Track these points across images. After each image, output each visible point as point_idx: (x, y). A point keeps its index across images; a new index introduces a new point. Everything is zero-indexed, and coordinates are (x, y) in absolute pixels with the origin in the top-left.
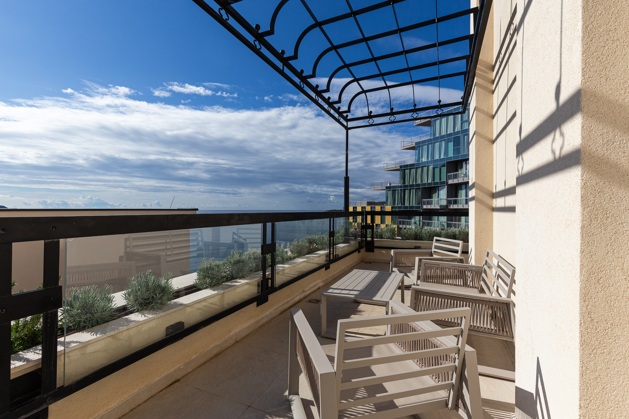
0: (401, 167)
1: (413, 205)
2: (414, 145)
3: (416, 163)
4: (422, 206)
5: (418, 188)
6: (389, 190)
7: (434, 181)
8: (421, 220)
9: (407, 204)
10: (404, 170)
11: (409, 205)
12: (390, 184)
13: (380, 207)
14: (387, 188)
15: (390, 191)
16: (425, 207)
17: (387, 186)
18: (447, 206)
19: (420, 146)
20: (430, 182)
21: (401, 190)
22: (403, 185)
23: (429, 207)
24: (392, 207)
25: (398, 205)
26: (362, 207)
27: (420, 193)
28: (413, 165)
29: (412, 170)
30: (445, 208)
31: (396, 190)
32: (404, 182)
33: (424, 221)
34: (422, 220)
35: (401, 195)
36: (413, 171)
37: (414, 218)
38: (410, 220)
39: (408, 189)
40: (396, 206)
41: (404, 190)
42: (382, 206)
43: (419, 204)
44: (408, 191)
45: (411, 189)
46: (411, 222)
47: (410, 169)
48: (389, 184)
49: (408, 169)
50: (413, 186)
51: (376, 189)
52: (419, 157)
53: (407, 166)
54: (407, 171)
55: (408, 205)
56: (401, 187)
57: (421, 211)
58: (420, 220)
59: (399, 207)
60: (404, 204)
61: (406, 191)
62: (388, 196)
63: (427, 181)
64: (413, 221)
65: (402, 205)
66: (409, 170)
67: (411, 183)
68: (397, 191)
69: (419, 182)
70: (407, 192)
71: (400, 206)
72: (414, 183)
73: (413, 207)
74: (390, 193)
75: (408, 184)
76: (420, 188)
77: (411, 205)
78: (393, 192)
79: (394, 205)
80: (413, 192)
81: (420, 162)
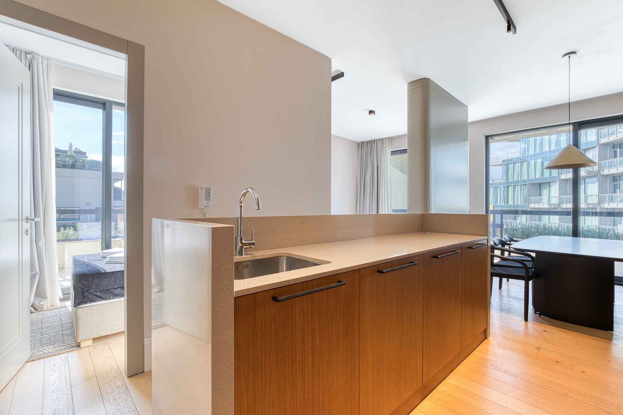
0: (504, 161)
1: (518, 204)
3: (521, 156)
4: (529, 204)
5: (524, 185)
7: (542, 176)
9: (511, 203)
10: (508, 164)
12: (492, 181)
16: (532, 206)
18: (559, 205)
20: (538, 177)
21: (504, 187)
22: (506, 181)
23: (537, 206)
24: (493, 206)
25: (500, 203)
27: (525, 191)
28: (517, 159)
29: (517, 164)
30: (557, 207)
31: (498, 187)
32: (507, 178)
33: (531, 221)
34: (529, 221)
35: (503, 192)
36: (518, 165)
37: (519, 218)
39: (512, 186)
40: (498, 204)
41: (508, 187)
43: (525, 202)
45: (515, 186)
46: (516, 222)
47: (515, 163)
49: (511, 163)
50: (518, 182)
52: (525, 149)
53: (511, 160)
54: (511, 166)
55: (512, 204)
56: (504, 183)
57: (528, 210)
60: (508, 203)
63: (535, 177)
64: (518, 220)
65: (505, 203)
67: (515, 179)
68: (499, 189)
69: (525, 177)
70: (511, 189)
71: (503, 204)
72: (519, 179)
73: (518, 206)
75: (512, 180)
76: (526, 185)
77: (515, 204)
78: (494, 189)
79: (496, 204)
80: (518, 188)
81: (527, 155)
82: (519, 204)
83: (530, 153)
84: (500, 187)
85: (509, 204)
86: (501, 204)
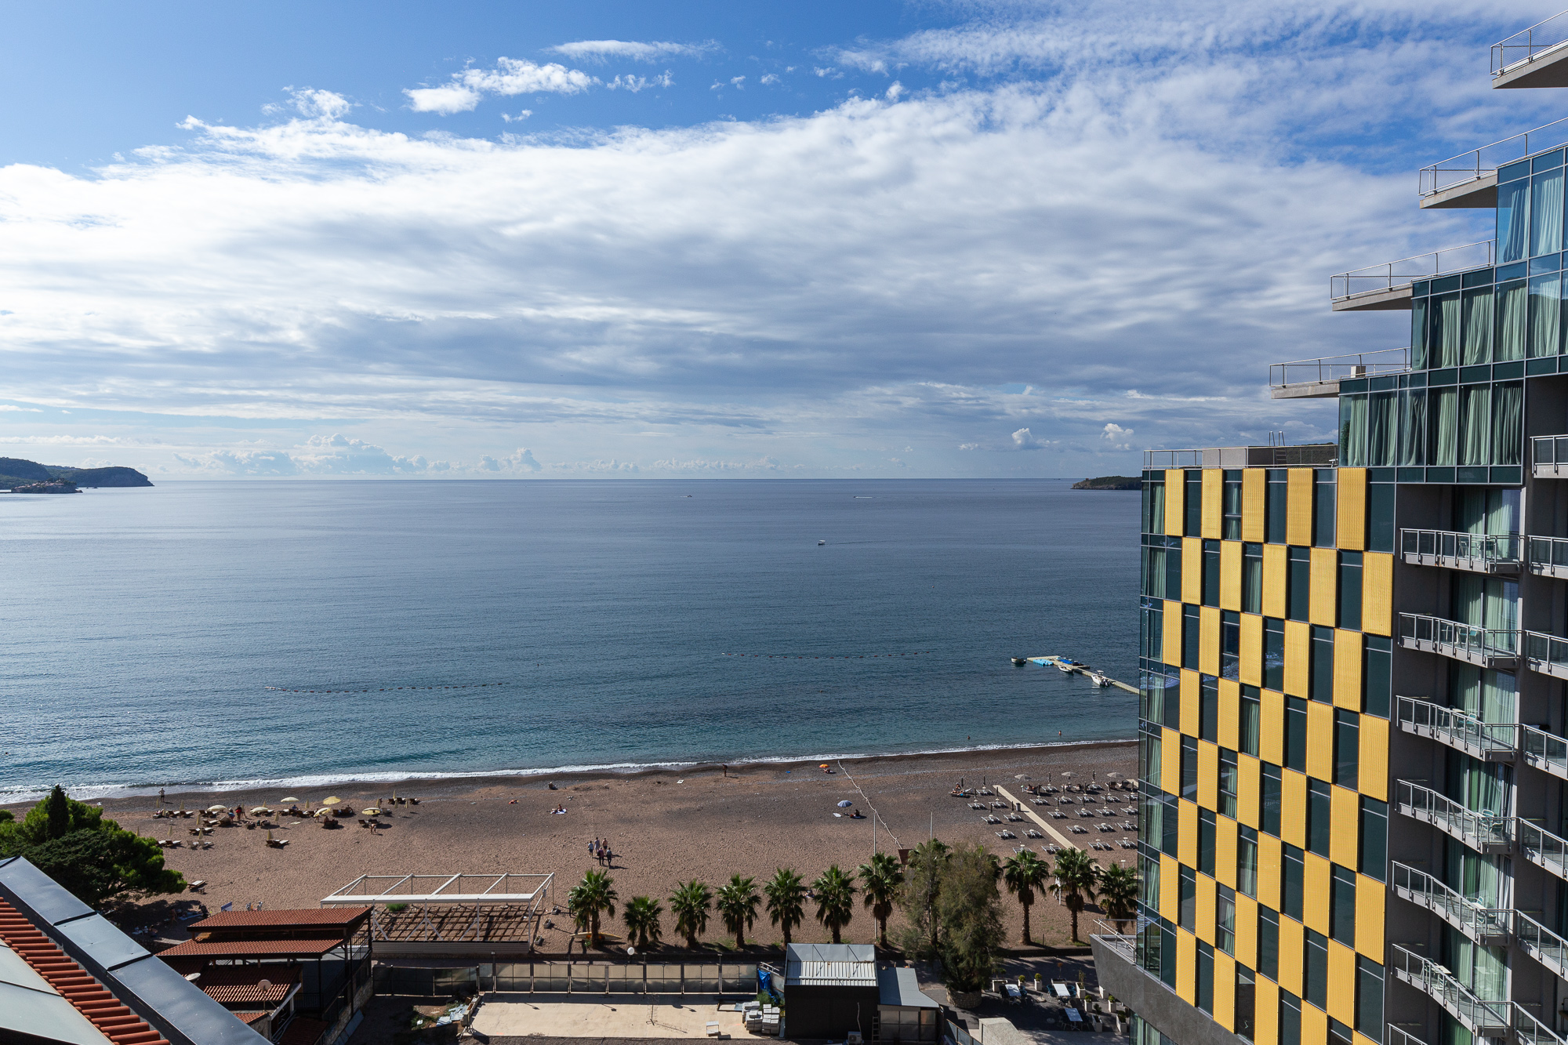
0: (1419, 287)
1: (1479, 462)
2: (1494, 182)
3: (1501, 263)
4: (1527, 465)
5: (1508, 385)
6: (1356, 398)
8: (1522, 532)
9: (1446, 458)
10: (1437, 302)
11: (1460, 460)
12: (1361, 369)
13: (1310, 470)
14: (1345, 385)
15: (1359, 403)
16: (1542, 471)
17: (1345, 377)
19: (1522, 185)
21: (1415, 394)
22: (1427, 370)
24: (1369, 474)
25: (1399, 462)
26: (1225, 474)
27: (1516, 409)
28: (1485, 275)
29: (1478, 300)
31: (1389, 396)
32: (1434, 357)
33: (1535, 538)
34: (1527, 533)
35: (1414, 417)
36: (1484, 304)
37: (1481, 524)
38: (1460, 534)
39: (1452, 390)
40: (1389, 465)
41: (1435, 395)
42: (1320, 466)
43: (1513, 456)
44: (1456, 397)
45: (1467, 390)
46: (1466, 539)
47: (1469, 296)
48: (1353, 369)
49: (1454, 296)
50: (1480, 371)
51: (1292, 392)
52: (1521, 234)
53: (1451, 281)
54: (1451, 309)
55: (1452, 462)
56: (1416, 379)
58: (1514, 534)
59: (1403, 473)
60: (1432, 459)
61: (1445, 397)
62: (1348, 424)
63: (1561, 353)
64: (1476, 534)
65: (1419, 460)
66: (1458, 303)
67: (1470, 361)
68: (1395, 402)
69: (1515, 352)
70: (1448, 404)
71: (1411, 464)
72: (1489, 360)
73: (1480, 471)
74: (1361, 410)
75: (1453, 366)
76: (1519, 384)
77: (1467, 463)
78: (1374, 402)
79: (1378, 463)
80: (1482, 402)
81: (1525, 256)
82: (1484, 461)
83: (1542, 251)
84: (1402, 395)
85: (1440, 463)
86: (1403, 465)
